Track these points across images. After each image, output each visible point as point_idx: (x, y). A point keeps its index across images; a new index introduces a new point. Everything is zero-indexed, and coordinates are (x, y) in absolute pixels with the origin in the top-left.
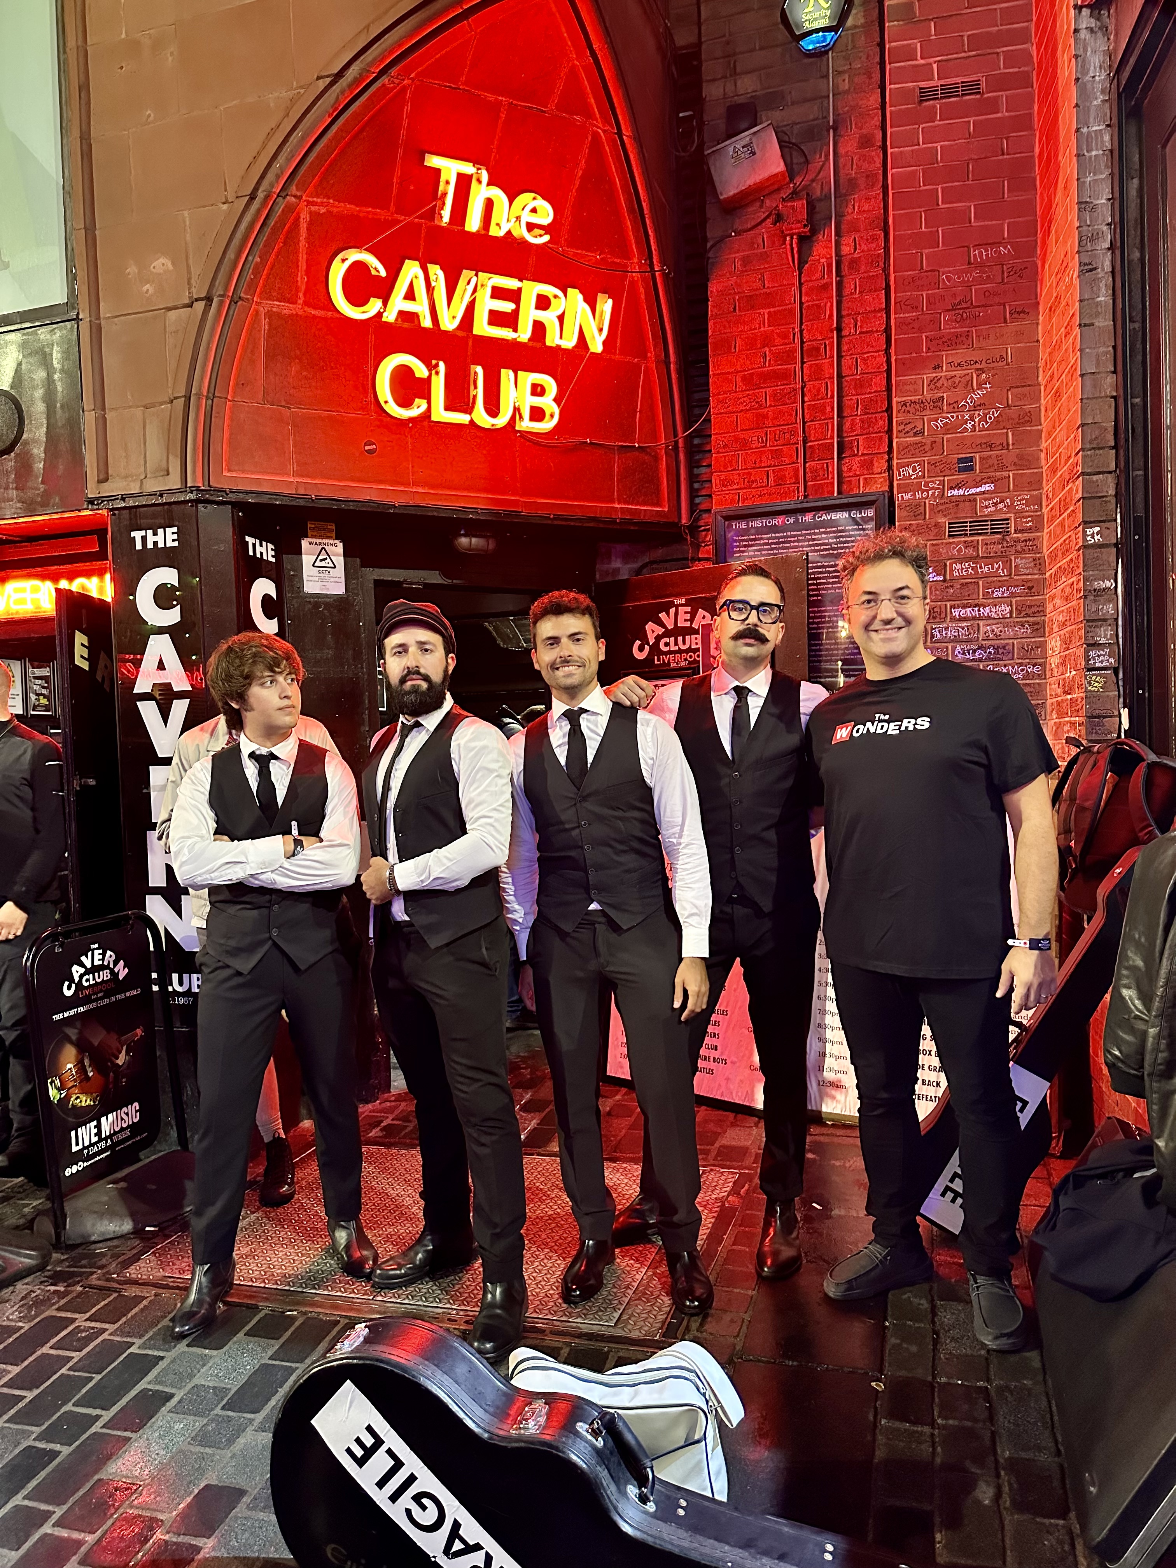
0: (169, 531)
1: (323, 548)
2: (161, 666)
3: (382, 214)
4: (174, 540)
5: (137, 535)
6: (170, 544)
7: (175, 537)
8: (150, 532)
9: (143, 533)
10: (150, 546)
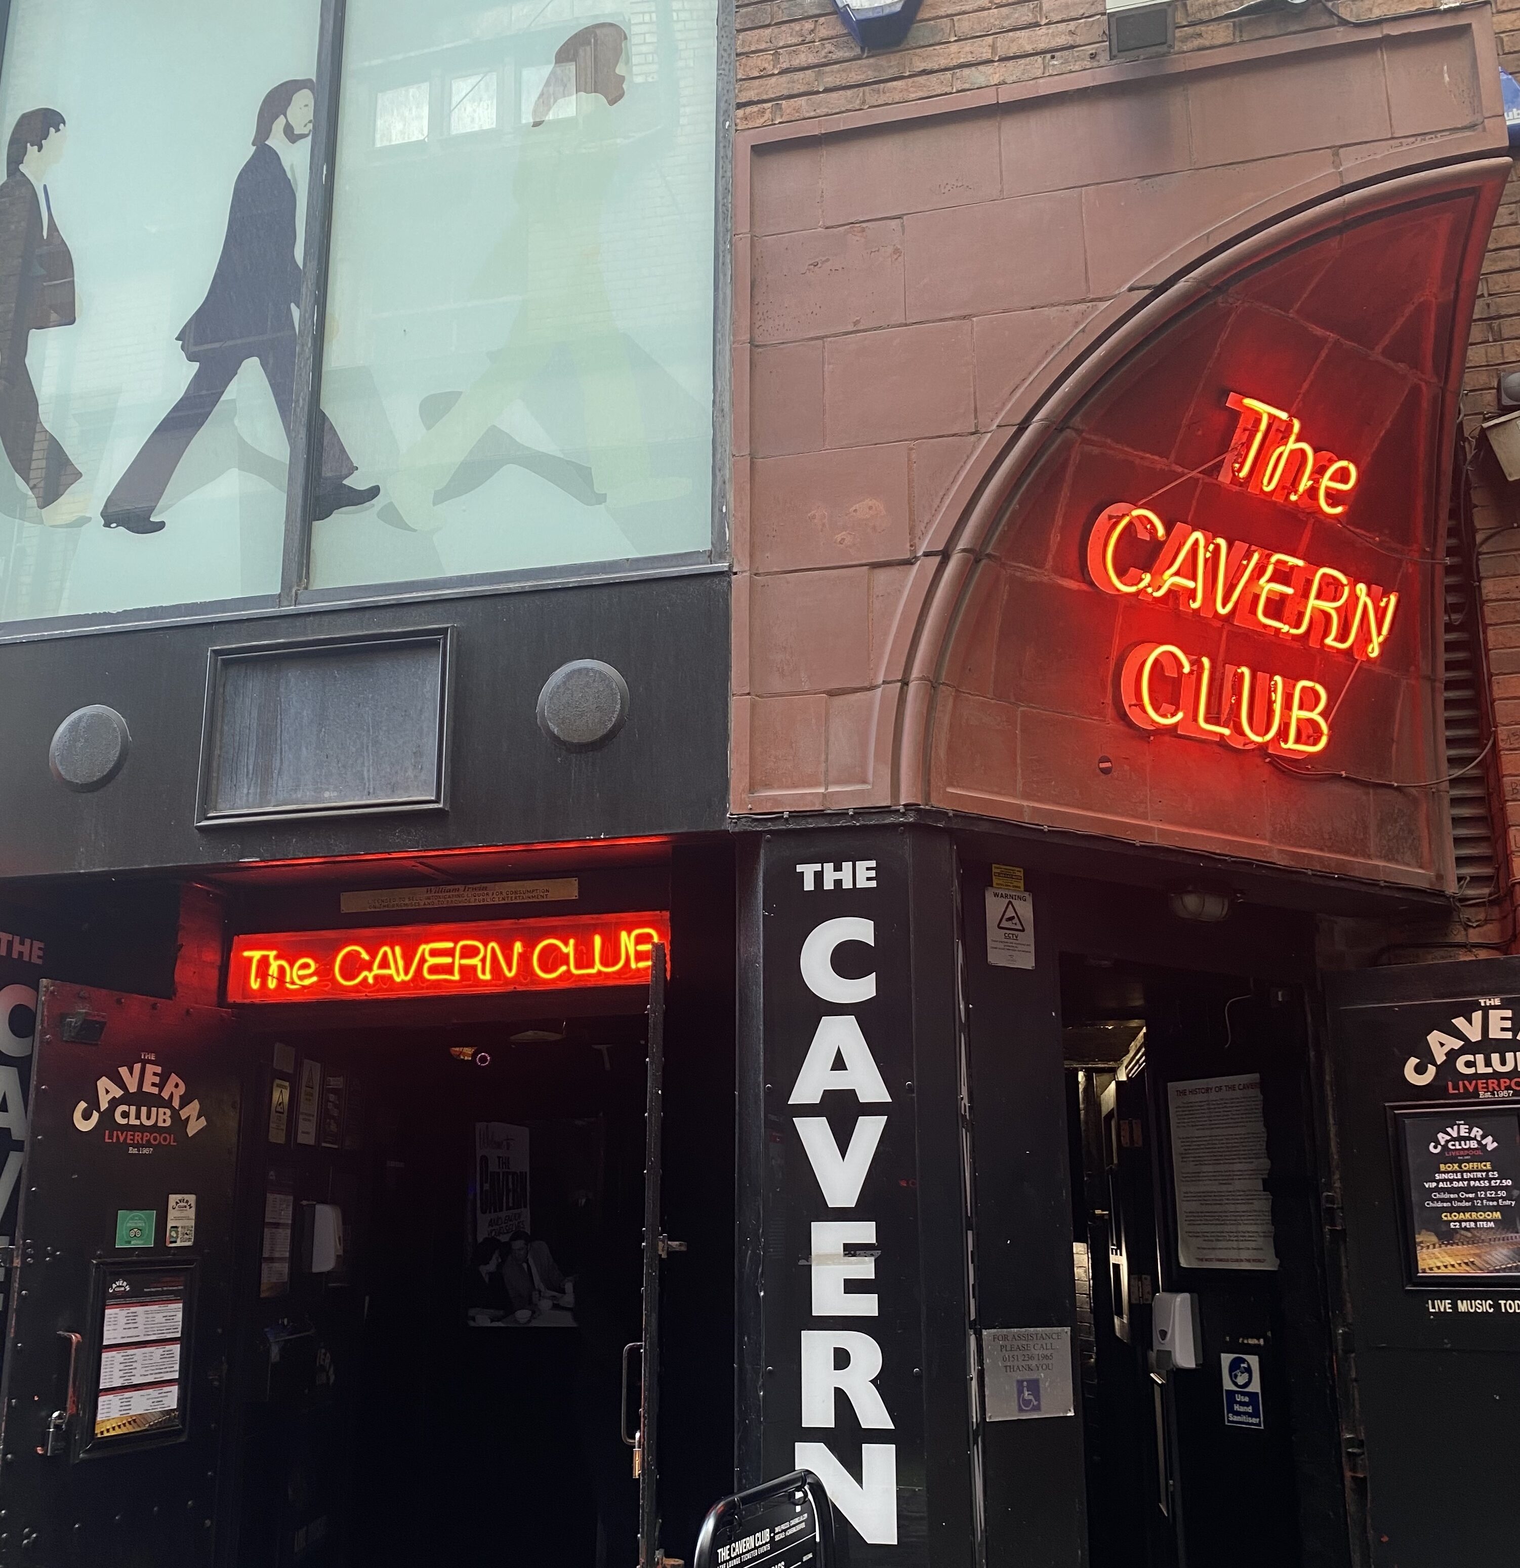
0: (861, 865)
1: (1010, 902)
2: (839, 1064)
3: (1160, 463)
4: (869, 879)
5: (808, 871)
6: (862, 883)
7: (873, 874)
8: (828, 867)
9: (818, 867)
10: (829, 885)
